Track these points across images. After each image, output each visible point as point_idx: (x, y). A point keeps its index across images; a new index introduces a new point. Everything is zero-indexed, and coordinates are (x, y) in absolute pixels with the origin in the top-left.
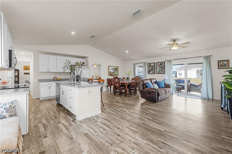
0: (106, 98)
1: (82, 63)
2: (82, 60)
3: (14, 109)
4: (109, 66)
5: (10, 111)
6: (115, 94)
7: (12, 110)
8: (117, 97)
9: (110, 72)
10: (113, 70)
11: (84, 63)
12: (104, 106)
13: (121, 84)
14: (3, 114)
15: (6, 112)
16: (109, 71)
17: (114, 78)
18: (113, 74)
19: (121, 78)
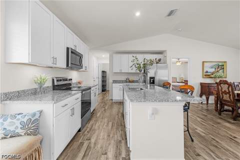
0: (199, 119)
1: (157, 59)
2: (158, 57)
3: (32, 125)
4: (203, 62)
5: (27, 127)
6: (220, 115)
7: (29, 126)
8: (228, 125)
9: (207, 72)
10: (212, 68)
11: (160, 60)
12: (192, 141)
13: (236, 98)
14: (16, 132)
15: (21, 128)
16: (205, 71)
17: (216, 83)
18: (212, 76)
19: (235, 84)
